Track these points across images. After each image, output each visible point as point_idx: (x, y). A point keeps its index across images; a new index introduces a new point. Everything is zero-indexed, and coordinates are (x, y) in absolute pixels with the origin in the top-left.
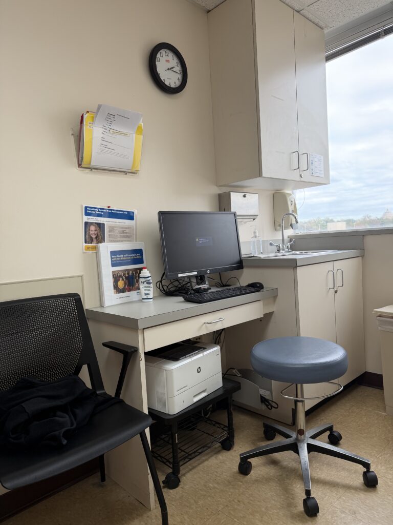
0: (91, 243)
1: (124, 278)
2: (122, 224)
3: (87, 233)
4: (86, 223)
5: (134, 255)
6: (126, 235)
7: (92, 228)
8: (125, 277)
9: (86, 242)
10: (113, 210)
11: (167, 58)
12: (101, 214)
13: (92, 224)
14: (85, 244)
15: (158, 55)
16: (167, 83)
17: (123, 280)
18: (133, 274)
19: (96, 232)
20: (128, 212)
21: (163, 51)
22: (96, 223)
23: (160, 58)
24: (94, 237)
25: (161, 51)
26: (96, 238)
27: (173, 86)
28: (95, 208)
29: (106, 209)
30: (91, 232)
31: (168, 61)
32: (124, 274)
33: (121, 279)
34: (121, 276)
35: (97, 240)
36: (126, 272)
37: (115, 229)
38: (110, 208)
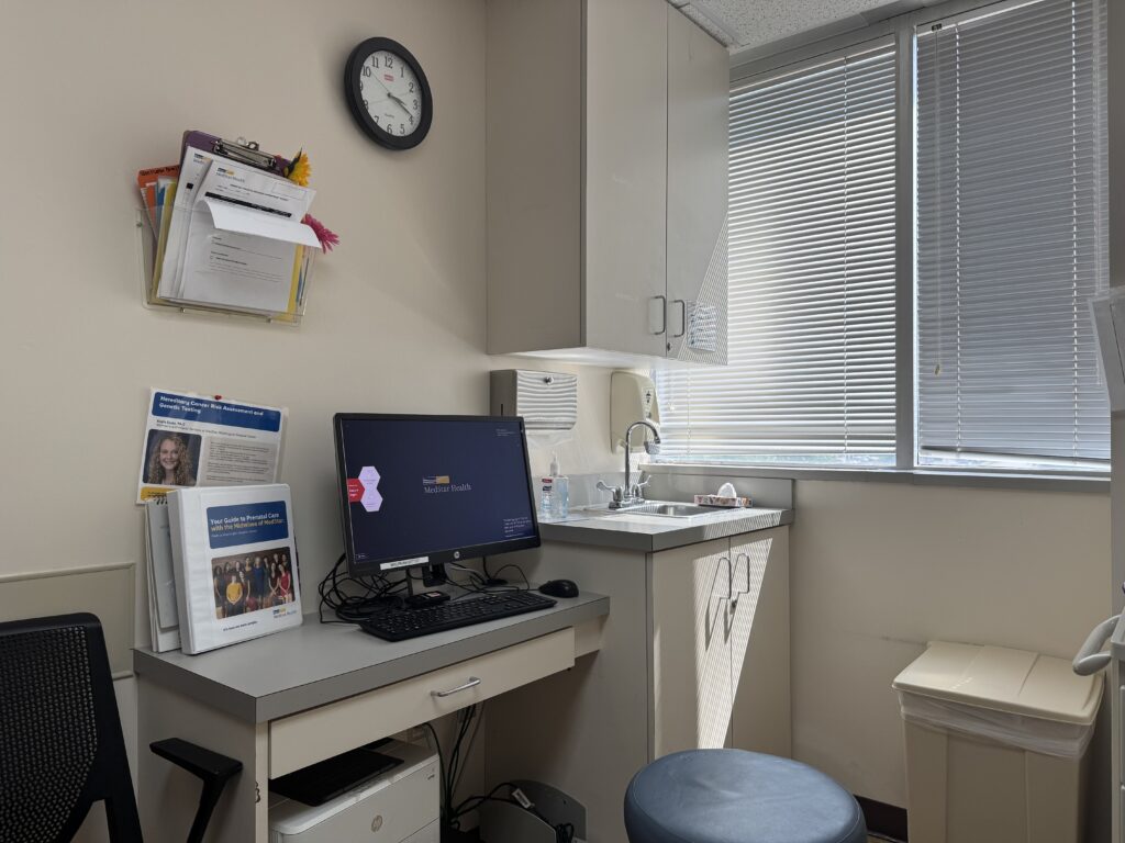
0: (160, 483)
1: (241, 574)
2: (246, 439)
3: (153, 457)
4: (153, 433)
5: (265, 517)
6: (252, 465)
7: (169, 445)
8: (244, 572)
9: (146, 480)
10: (228, 405)
11: (389, 72)
12: (196, 414)
13: (168, 435)
14: (141, 484)
15: (368, 63)
16: (383, 125)
17: (238, 580)
18: (262, 563)
19: (174, 456)
20: (266, 411)
21: (381, 57)
22: (179, 434)
23: (372, 68)
24: (169, 467)
25: (375, 55)
26: (175, 469)
27: (396, 132)
28: (181, 398)
29: (209, 403)
30: (163, 456)
31: (389, 78)
32: (242, 567)
33: (234, 578)
34: (233, 571)
35: (176, 476)
36: (247, 561)
37: (227, 450)
38: (220, 401)
